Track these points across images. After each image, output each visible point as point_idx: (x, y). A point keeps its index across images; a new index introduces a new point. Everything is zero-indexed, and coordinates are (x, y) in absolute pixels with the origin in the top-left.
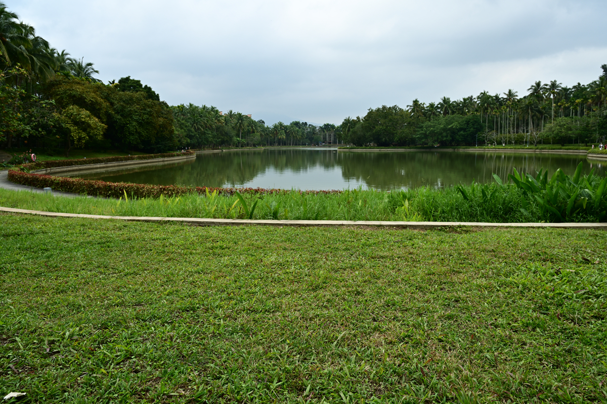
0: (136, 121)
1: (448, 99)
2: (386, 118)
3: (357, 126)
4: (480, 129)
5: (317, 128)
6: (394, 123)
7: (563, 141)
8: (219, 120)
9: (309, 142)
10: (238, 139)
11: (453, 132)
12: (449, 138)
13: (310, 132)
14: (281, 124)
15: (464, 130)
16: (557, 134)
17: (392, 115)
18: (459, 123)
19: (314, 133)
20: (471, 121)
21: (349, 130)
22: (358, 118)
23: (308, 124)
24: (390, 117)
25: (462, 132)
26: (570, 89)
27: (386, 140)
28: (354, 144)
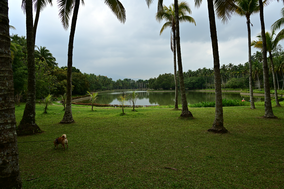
0: (80, 84)
1: (191, 70)
2: (167, 78)
3: (155, 81)
4: (204, 82)
5: (135, 82)
6: (170, 81)
7: (234, 87)
8: (96, 80)
9: (132, 87)
10: (103, 87)
11: (193, 84)
12: (192, 86)
13: (132, 83)
14: (120, 80)
15: (198, 83)
16: (232, 85)
17: (169, 77)
18: (195, 80)
19: (134, 84)
20: (200, 79)
21: (151, 83)
22: (155, 78)
23: (131, 79)
24: (168, 78)
25: (197, 84)
26: (237, 66)
27: (167, 87)
28: (154, 89)
